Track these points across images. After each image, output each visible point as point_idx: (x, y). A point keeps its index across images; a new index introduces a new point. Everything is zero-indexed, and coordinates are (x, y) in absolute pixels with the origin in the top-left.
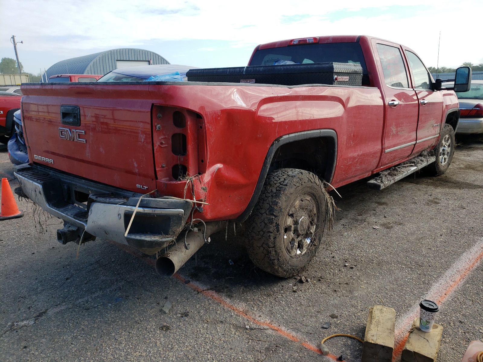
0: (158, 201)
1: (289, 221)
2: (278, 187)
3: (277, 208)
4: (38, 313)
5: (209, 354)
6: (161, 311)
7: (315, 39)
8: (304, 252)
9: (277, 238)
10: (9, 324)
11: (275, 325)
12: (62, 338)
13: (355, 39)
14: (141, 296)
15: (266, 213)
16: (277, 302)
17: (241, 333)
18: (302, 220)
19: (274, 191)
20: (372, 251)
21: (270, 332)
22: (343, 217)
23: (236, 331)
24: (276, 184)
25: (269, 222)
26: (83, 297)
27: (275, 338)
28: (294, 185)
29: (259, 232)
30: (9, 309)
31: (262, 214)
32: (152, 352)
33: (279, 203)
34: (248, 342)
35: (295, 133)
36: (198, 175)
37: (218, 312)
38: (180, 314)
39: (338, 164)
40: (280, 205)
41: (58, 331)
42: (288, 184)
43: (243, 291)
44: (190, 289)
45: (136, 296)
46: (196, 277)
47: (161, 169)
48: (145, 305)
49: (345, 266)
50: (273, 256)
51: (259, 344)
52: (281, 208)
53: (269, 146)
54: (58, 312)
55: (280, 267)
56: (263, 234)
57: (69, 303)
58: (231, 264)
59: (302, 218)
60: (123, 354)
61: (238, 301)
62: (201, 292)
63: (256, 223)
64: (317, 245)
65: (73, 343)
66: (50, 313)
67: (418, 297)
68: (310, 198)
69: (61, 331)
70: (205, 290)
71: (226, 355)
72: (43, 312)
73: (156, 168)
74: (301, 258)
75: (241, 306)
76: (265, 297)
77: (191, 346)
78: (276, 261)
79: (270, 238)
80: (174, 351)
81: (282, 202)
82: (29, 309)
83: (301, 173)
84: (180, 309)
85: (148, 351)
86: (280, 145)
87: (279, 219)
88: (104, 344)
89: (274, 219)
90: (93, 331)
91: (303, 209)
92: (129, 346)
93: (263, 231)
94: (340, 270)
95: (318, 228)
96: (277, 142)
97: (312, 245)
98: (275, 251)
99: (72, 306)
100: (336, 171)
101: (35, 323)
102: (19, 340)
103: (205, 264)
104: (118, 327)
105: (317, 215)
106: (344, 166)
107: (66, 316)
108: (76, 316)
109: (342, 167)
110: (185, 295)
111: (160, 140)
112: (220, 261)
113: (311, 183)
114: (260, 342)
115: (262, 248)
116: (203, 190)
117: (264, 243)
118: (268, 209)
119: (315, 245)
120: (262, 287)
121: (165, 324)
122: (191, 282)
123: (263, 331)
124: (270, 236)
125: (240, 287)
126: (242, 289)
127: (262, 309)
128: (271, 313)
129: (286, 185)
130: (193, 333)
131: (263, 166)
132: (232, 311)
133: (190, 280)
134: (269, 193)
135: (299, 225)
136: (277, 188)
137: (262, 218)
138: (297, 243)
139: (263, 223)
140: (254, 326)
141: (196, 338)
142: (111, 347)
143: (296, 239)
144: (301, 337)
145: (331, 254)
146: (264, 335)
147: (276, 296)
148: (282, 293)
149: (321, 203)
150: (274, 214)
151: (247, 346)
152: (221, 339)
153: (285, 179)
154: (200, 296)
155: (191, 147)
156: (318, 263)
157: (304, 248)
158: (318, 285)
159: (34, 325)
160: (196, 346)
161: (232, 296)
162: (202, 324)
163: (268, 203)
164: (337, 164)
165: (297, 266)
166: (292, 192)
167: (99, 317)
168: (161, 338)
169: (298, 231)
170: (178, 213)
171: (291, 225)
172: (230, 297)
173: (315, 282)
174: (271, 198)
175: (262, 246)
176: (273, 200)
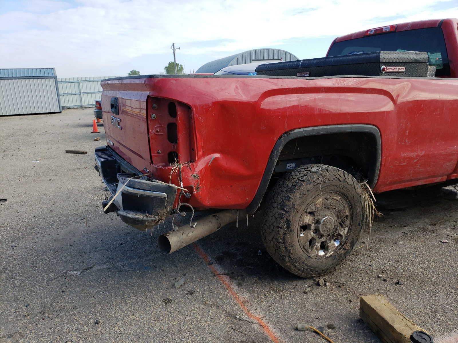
0: (142, 183)
1: (308, 219)
2: (295, 182)
3: (289, 204)
4: (87, 267)
5: (188, 333)
6: (174, 285)
7: (392, 27)
8: (328, 255)
9: (287, 234)
10: (64, 271)
11: (264, 322)
12: (90, 290)
13: (436, 23)
14: (166, 269)
15: (278, 208)
16: (281, 299)
17: (228, 321)
18: (325, 219)
19: (290, 186)
20: (422, 266)
21: (256, 326)
22: (409, 225)
23: (225, 318)
24: (294, 179)
25: (279, 217)
26: (123, 261)
27: (256, 333)
28: (313, 181)
29: (270, 226)
30: (71, 260)
31: (274, 208)
32: (144, 319)
33: (292, 199)
34: (229, 331)
35: (313, 126)
36: (189, 162)
37: (220, 297)
38: (187, 291)
39: (385, 164)
40: (293, 201)
41: (91, 284)
42: (305, 181)
43: (255, 282)
44: (209, 271)
45: (162, 269)
46: (220, 261)
47: (157, 155)
48: (164, 277)
49: (379, 277)
50: (283, 252)
51: (239, 335)
52: (294, 204)
53: (275, 139)
54: (99, 269)
55: (292, 264)
56: (273, 229)
57: (111, 264)
58: (258, 254)
59: (326, 218)
60: (123, 314)
61: (245, 290)
62: (217, 275)
63: (269, 217)
64: (347, 249)
65: (95, 296)
66: (94, 269)
67: (450, 329)
68: (340, 198)
69: (92, 285)
70: (221, 274)
71: (202, 337)
72: (90, 267)
73: (152, 153)
74: (324, 260)
75: (244, 296)
76: (272, 293)
77: (178, 322)
78: (287, 258)
79: (279, 234)
80: (161, 323)
81: (296, 197)
82: (83, 263)
83: (326, 169)
84: (190, 286)
85: (142, 317)
86: (290, 139)
87: (290, 216)
88: (114, 302)
89: (285, 214)
90: (113, 290)
91: (328, 208)
92: (131, 309)
93: (273, 226)
94: (369, 281)
95: (351, 231)
96: (286, 135)
97: (340, 249)
98: (285, 248)
99: (112, 267)
100: (382, 172)
101: (80, 274)
102: (62, 285)
103: (235, 250)
104: (133, 291)
105: (351, 217)
106: (394, 166)
107: (103, 274)
108: (109, 275)
109: (392, 167)
110: (202, 275)
111: (156, 128)
112: (251, 249)
113: (339, 181)
114: (240, 334)
115: (272, 243)
116: (193, 178)
117: (274, 237)
118: (280, 204)
119: (346, 249)
120: (275, 282)
121: (170, 297)
122: (214, 265)
123: (250, 324)
124: (279, 231)
125: (255, 278)
126: (254, 280)
127: (262, 303)
128: (268, 309)
129: (304, 181)
130: (187, 311)
131: (269, 159)
132: (233, 298)
133: (214, 262)
134: (285, 187)
135: (321, 224)
136: (293, 183)
137: (274, 212)
138: (320, 243)
139: (274, 217)
140: (244, 317)
141: (187, 316)
142: (118, 307)
143: (318, 239)
144: (283, 338)
145: (371, 261)
146: (249, 328)
147: (284, 293)
148: (291, 292)
149: (355, 204)
150: (285, 209)
151: (226, 334)
152: (207, 322)
153: (304, 175)
154: (214, 279)
155: (181, 136)
156: (350, 268)
157: (330, 251)
158: (337, 291)
159: (79, 276)
160: (182, 322)
161: (241, 285)
162: (200, 305)
163: (281, 198)
164: (383, 164)
165: (316, 268)
166: (310, 189)
167: (124, 280)
168: (158, 308)
169: (319, 231)
170: (161, 196)
171: (310, 223)
172: (239, 285)
173: (334, 287)
174: (285, 193)
175: (272, 240)
176: (286, 195)
